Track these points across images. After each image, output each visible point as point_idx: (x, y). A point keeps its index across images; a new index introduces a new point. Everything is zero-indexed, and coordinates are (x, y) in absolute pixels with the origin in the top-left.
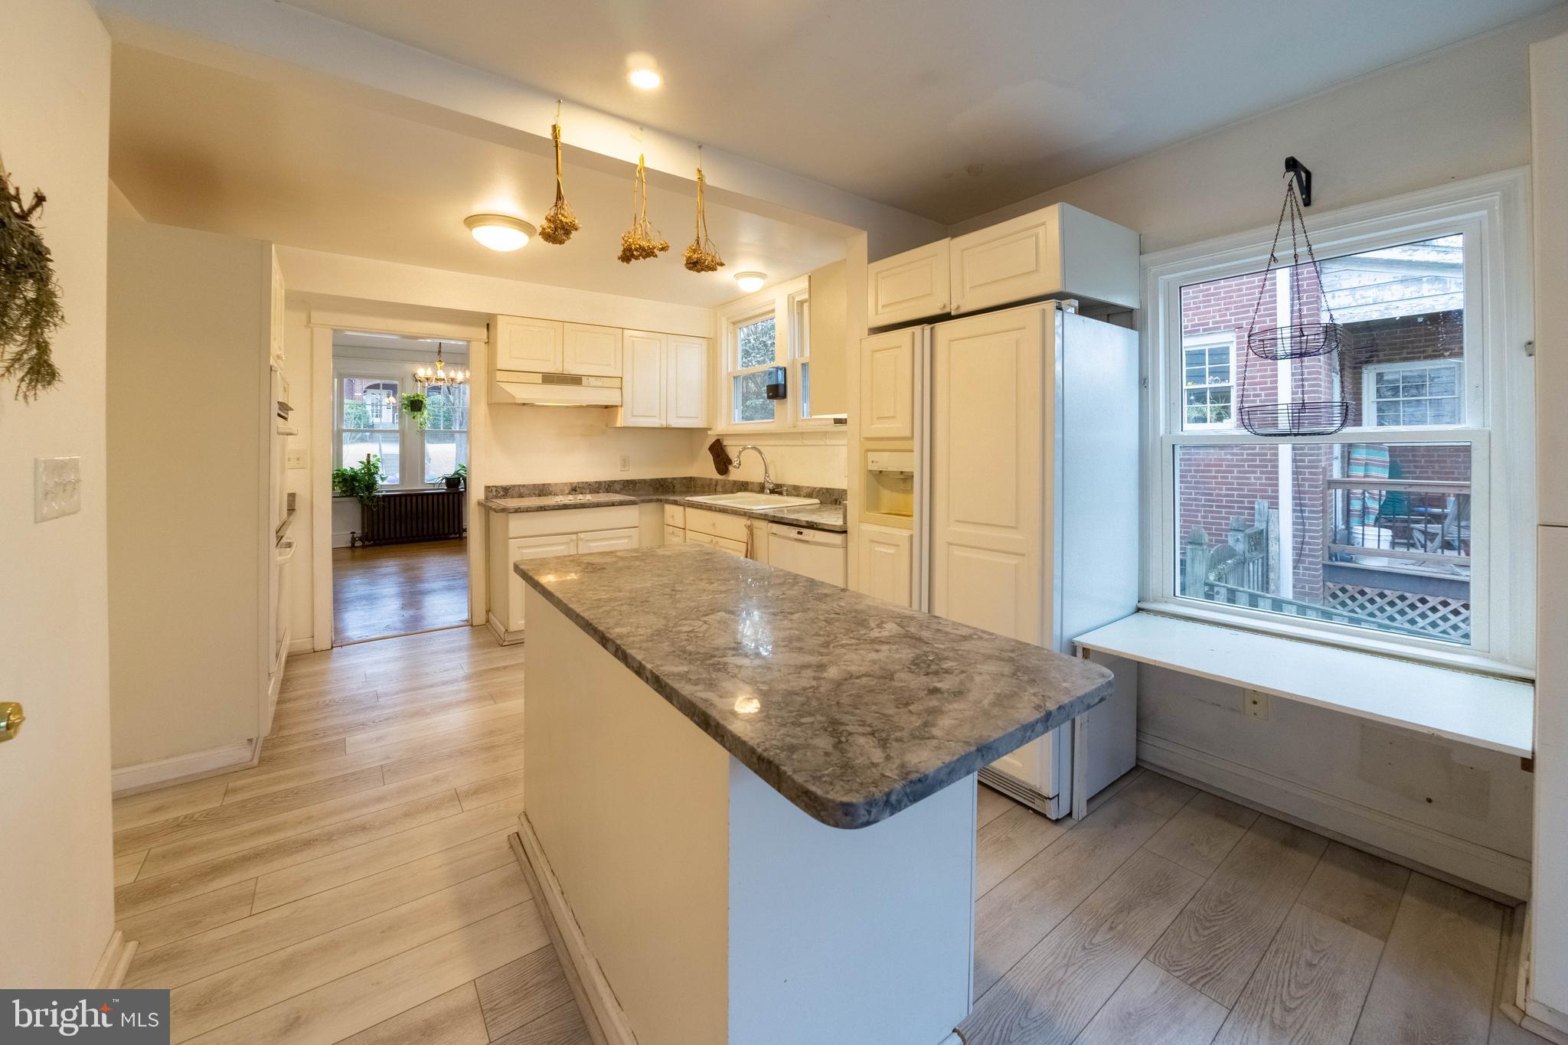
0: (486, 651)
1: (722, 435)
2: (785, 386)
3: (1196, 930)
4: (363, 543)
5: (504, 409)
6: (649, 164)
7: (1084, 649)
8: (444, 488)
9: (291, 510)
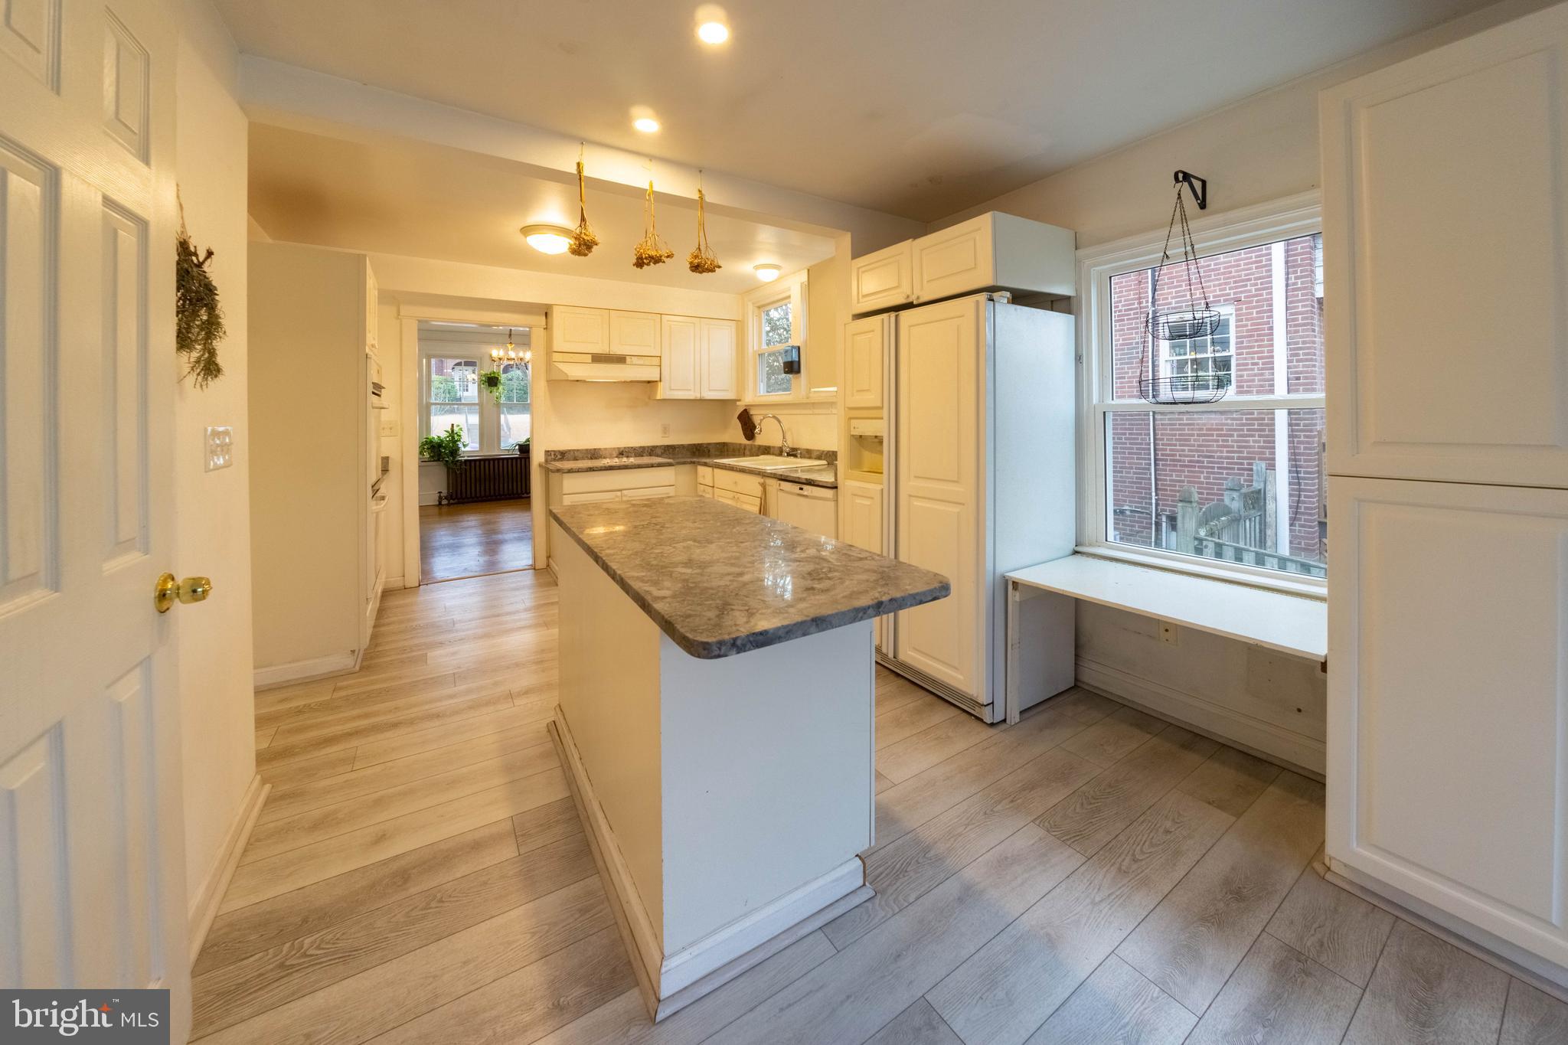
0: (546, 589)
1: (748, 405)
2: (799, 362)
3: (1082, 804)
4: (449, 501)
5: (559, 385)
6: (657, 188)
7: (1014, 582)
8: (517, 454)
9: (385, 470)
